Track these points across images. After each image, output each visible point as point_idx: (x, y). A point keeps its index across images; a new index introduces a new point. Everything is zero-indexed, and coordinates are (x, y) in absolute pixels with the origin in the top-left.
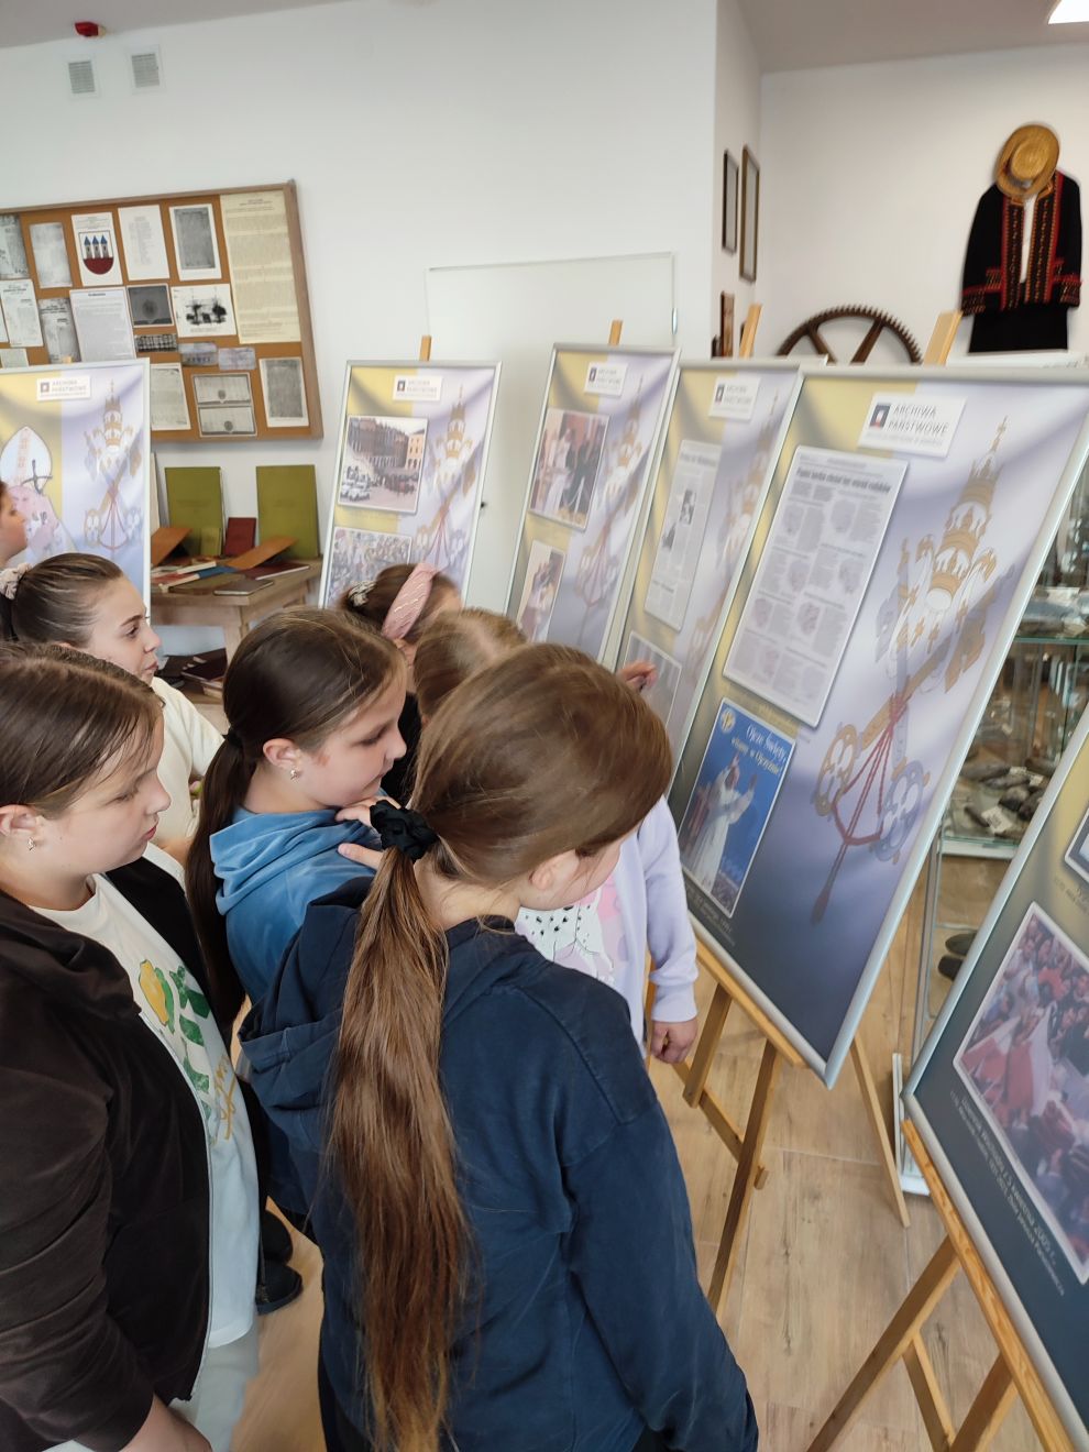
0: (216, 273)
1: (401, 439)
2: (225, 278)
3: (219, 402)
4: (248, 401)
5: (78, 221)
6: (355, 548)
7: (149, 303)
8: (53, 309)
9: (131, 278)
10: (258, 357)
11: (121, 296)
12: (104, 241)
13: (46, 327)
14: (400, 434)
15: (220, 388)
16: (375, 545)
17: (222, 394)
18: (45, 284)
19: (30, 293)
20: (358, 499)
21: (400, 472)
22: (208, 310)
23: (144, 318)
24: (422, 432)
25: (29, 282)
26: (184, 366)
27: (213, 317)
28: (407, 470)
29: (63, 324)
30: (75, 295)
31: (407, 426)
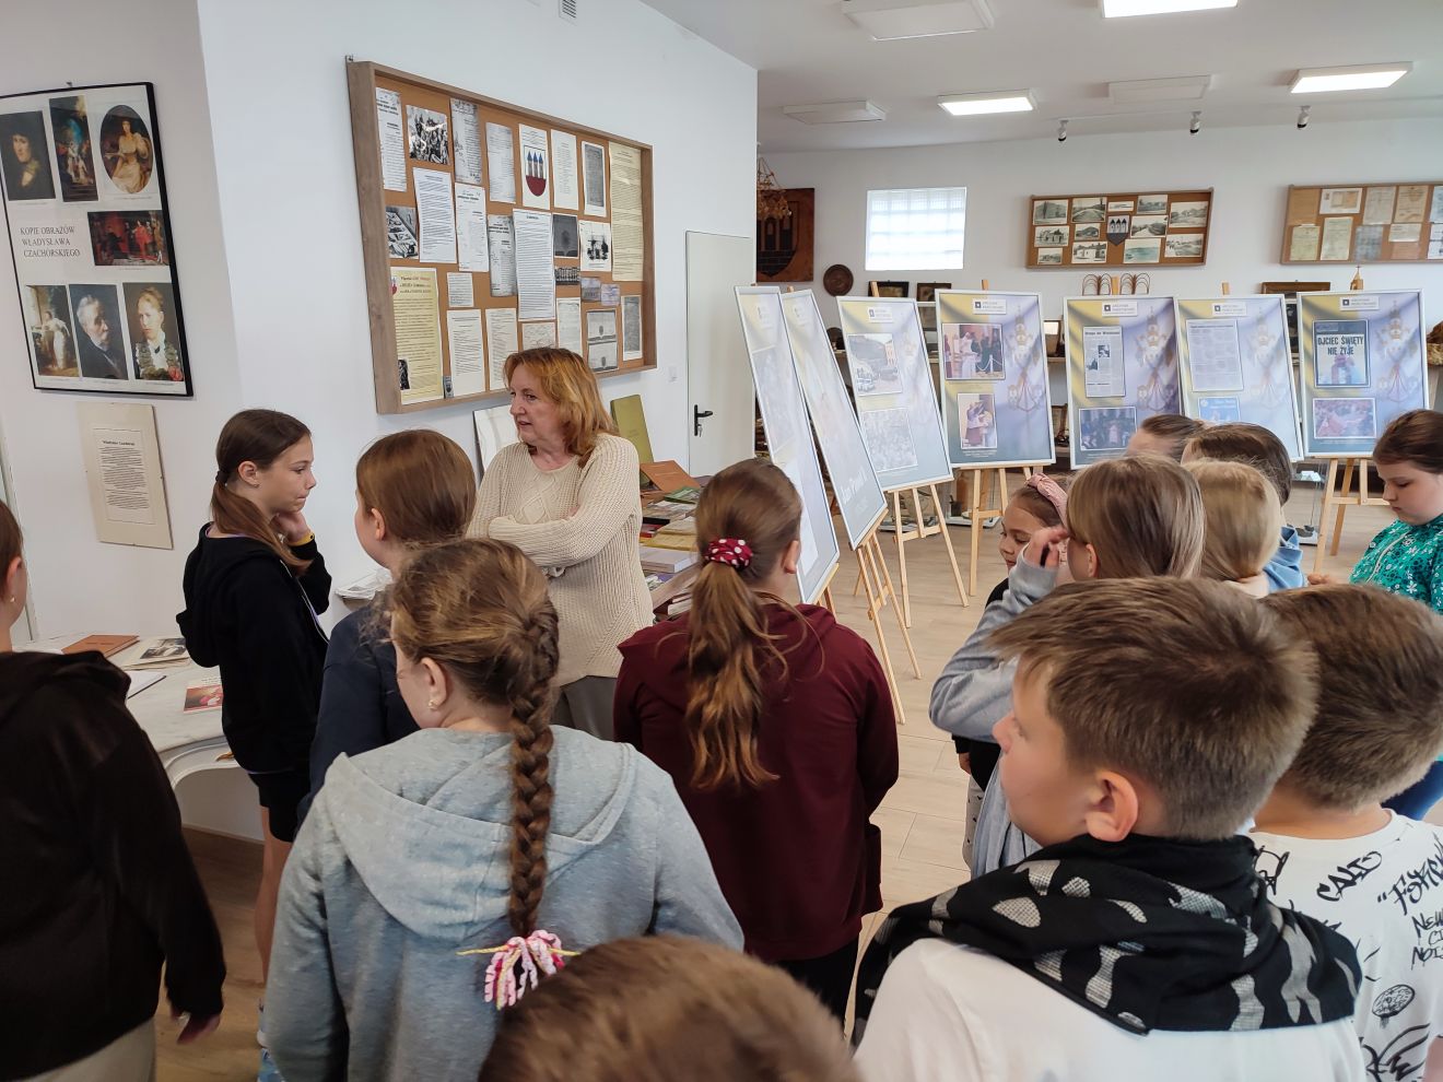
0: (604, 215)
1: (881, 347)
2: (608, 220)
3: (598, 338)
4: (614, 336)
5: (523, 129)
6: (877, 424)
7: (565, 231)
8: (498, 227)
9: (556, 205)
10: (621, 295)
11: (547, 219)
12: (541, 161)
13: (492, 247)
14: (880, 343)
15: (601, 324)
16: (887, 418)
17: (601, 330)
18: (495, 197)
19: (481, 206)
20: (869, 390)
21: (887, 368)
22: (598, 246)
23: (561, 249)
24: (890, 342)
25: (482, 191)
26: (582, 301)
27: (601, 254)
28: (889, 367)
29: (506, 247)
30: (518, 215)
31: (883, 338)
